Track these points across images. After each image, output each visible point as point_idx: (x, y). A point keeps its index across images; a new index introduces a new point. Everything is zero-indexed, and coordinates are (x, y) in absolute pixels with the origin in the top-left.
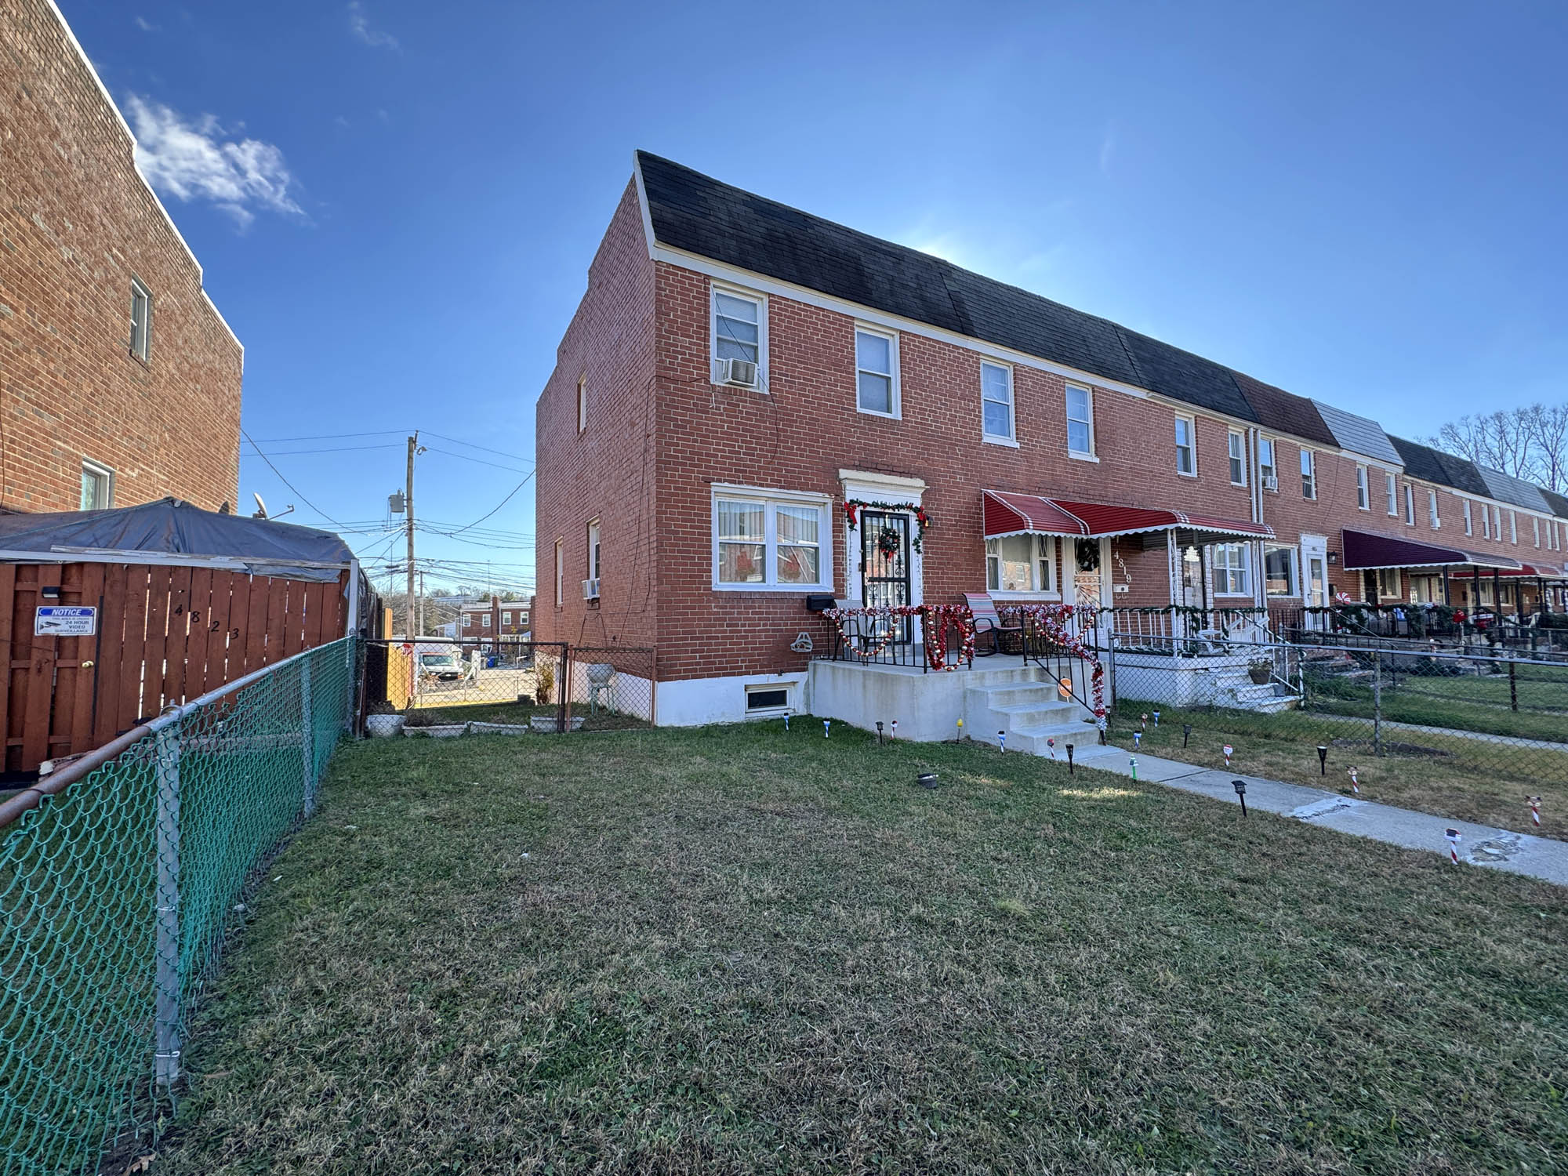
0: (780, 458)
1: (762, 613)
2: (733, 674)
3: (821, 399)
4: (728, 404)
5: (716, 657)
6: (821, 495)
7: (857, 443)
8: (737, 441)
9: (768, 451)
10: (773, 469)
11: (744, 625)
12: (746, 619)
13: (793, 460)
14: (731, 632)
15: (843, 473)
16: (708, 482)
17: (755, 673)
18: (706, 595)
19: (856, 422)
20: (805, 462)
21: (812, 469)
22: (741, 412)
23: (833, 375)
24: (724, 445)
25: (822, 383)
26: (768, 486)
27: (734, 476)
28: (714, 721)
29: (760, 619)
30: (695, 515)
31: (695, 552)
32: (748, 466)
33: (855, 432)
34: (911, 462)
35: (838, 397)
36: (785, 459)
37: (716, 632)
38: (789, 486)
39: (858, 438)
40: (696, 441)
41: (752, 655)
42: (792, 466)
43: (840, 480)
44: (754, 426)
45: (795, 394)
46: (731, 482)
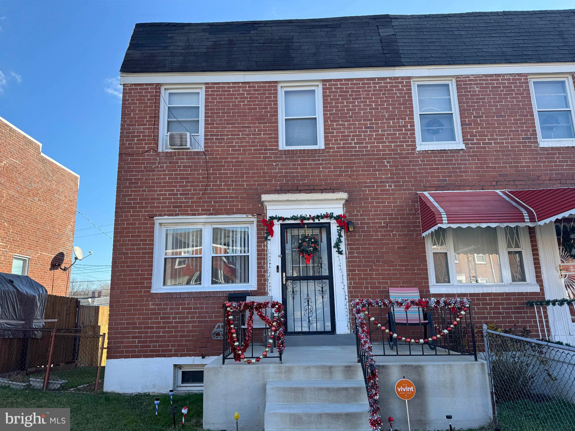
0: (210, 194)
1: (190, 308)
2: (165, 356)
3: (246, 146)
4: (170, 163)
5: (151, 342)
6: (245, 216)
7: (278, 173)
8: (176, 186)
9: (200, 190)
10: (204, 202)
11: (175, 318)
12: (176, 313)
13: (221, 194)
14: (164, 323)
15: (265, 197)
16: (152, 217)
17: (182, 356)
18: (145, 296)
19: (278, 157)
20: (232, 193)
21: (237, 197)
22: (180, 167)
23: (257, 127)
24: (166, 191)
25: (247, 135)
26: (199, 214)
27: (172, 211)
28: (146, 391)
29: (188, 313)
30: (141, 240)
31: (139, 266)
32: (183, 203)
33: (277, 165)
34: (334, 180)
35: (261, 142)
36: (214, 194)
37: (152, 323)
38: (217, 212)
39: (279, 169)
40: (145, 191)
41: (180, 341)
42: (219, 198)
43: (262, 203)
44: (190, 174)
45: (223, 147)
46: (169, 215)
